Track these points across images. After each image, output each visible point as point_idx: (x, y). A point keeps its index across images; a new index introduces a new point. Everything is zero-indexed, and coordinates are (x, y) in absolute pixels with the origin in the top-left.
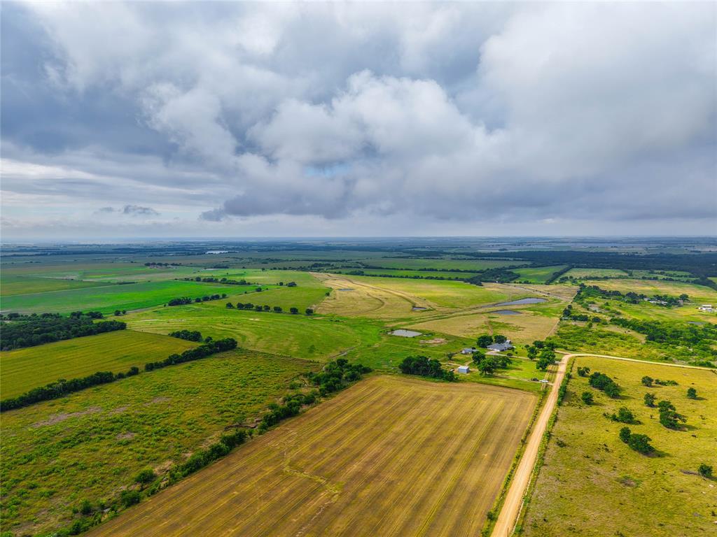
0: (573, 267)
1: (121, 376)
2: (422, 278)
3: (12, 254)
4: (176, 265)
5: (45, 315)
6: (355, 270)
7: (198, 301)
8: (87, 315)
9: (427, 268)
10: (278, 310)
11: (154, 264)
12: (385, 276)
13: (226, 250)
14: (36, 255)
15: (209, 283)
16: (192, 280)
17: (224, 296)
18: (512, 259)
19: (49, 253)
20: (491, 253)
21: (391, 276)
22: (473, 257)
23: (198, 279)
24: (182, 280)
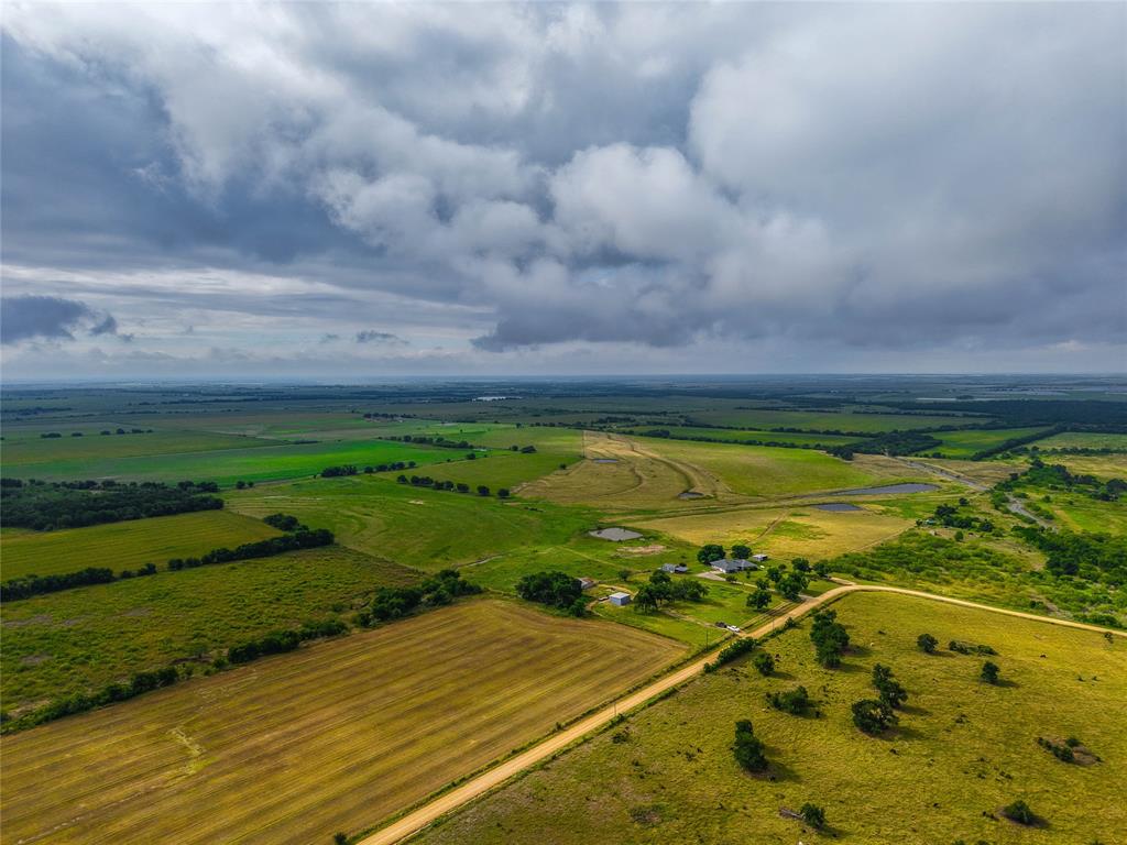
0: (1064, 430)
1: (126, 575)
2: (761, 444)
3: (214, 398)
4: (409, 417)
5: (147, 485)
6: (655, 428)
7: (369, 470)
8: (198, 486)
9: (786, 427)
10: (463, 489)
11: (376, 415)
12: (700, 439)
13: (504, 394)
14: (245, 400)
15: (420, 445)
16: (400, 439)
17: (412, 465)
18: (960, 414)
19: (261, 398)
20: (935, 403)
21: (709, 440)
22: (889, 410)
23: (407, 439)
24: (387, 439)
